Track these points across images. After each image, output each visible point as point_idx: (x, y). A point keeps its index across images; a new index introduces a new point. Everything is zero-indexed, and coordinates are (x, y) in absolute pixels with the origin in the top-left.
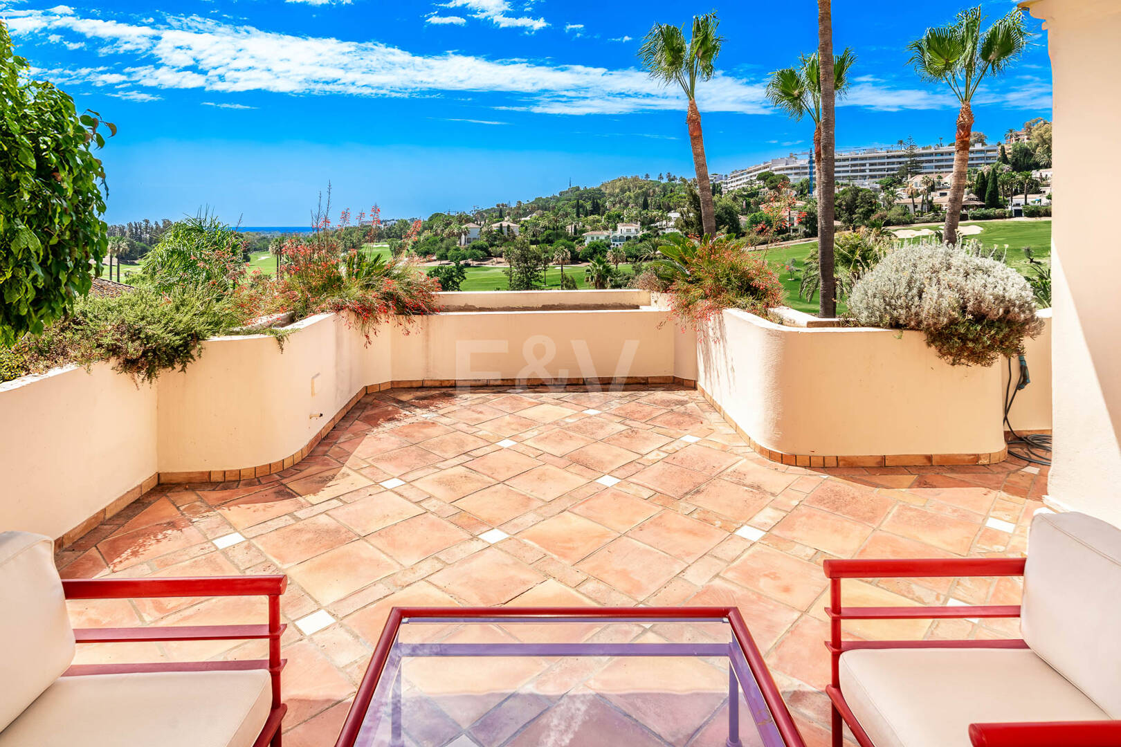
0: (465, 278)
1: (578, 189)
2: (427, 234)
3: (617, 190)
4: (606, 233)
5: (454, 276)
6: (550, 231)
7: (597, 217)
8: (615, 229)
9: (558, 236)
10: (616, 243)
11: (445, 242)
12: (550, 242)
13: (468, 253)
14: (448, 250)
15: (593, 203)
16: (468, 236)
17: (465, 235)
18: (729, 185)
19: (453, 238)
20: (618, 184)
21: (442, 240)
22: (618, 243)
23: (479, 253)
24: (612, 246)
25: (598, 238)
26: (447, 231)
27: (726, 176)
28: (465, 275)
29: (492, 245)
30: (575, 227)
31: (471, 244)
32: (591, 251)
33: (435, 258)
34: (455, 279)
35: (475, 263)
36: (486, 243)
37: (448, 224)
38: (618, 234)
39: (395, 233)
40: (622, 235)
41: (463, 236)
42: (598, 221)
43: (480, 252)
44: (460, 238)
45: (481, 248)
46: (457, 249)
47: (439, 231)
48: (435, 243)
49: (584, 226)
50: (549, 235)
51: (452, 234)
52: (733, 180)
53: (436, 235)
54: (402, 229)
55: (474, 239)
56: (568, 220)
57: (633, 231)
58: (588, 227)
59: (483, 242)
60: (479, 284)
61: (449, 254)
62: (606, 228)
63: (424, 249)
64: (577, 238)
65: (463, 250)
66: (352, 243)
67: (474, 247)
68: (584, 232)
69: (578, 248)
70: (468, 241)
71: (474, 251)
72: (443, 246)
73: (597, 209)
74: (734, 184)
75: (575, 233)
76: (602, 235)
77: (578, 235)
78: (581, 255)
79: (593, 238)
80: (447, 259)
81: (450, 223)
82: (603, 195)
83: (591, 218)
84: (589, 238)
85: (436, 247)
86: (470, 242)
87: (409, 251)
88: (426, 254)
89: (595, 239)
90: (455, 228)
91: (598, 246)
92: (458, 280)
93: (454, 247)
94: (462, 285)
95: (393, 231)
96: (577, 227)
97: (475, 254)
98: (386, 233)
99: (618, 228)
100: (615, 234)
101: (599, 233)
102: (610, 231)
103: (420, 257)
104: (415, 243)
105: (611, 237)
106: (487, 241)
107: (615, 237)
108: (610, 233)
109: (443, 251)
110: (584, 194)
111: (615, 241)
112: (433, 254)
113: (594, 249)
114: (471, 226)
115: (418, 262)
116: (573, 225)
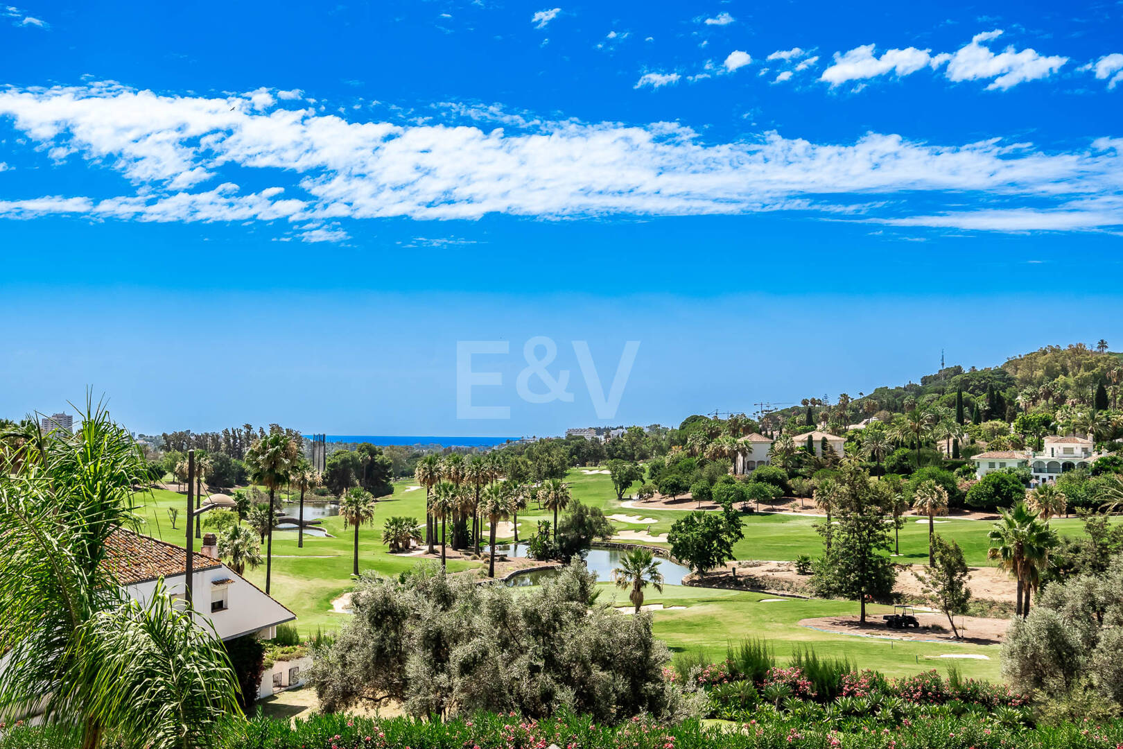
0: (742, 536)
1: (958, 370)
2: (677, 452)
3: (1040, 373)
4: (1019, 456)
5: (722, 532)
6: (907, 451)
7: (999, 423)
8: (1039, 448)
9: (922, 460)
10: (1042, 476)
11: (707, 467)
12: (907, 471)
13: (748, 489)
14: (712, 481)
15: (991, 396)
16: (750, 458)
17: (744, 455)
19: (721, 461)
20: (1041, 360)
21: (702, 464)
22: (1046, 476)
23: (770, 489)
24: (1034, 481)
25: (1003, 465)
26: (710, 447)
28: (743, 529)
29: (793, 475)
30: (956, 442)
31: (755, 473)
32: (991, 489)
33: (689, 496)
34: (724, 536)
35: (762, 508)
36: (782, 471)
37: (713, 435)
38: (1045, 456)
39: (623, 450)
40: (1053, 459)
41: (740, 457)
42: (1003, 432)
43: (771, 487)
44: (734, 461)
45: (773, 480)
46: (729, 482)
47: (697, 448)
48: (689, 468)
49: (973, 442)
50: (905, 458)
51: (719, 454)
53: (692, 454)
54: (634, 444)
55: (761, 462)
56: (941, 430)
57: (1078, 452)
58: (981, 443)
59: (776, 469)
60: (768, 548)
61: (714, 490)
62: (1019, 446)
63: (671, 479)
64: (959, 465)
65: (739, 484)
66: (551, 466)
67: (759, 478)
68: (973, 452)
69: (962, 484)
70: (749, 466)
71: (760, 484)
72: (705, 475)
73: (999, 408)
75: (956, 455)
76: (1012, 460)
77: (961, 459)
78: (968, 497)
79: (992, 465)
80: (710, 499)
81: (718, 434)
82: (1010, 382)
83: (986, 425)
84: (985, 466)
85: (691, 477)
86: (753, 469)
87: (644, 482)
88: (675, 489)
89: (997, 466)
90: (725, 442)
91: (1004, 481)
92: (729, 540)
93: (723, 478)
94: (735, 548)
95: (620, 447)
96: (960, 443)
97: (761, 491)
98: (608, 450)
99: (1046, 445)
100: (1039, 458)
101: (1006, 454)
102: (1029, 451)
103: (664, 494)
104: (655, 469)
105: (1030, 463)
106: (783, 467)
107: (1040, 462)
108: (1028, 456)
109: (703, 483)
110: (971, 380)
111: (1041, 471)
112: (686, 490)
113: (997, 487)
114: (755, 440)
115: (658, 503)
116: (951, 440)
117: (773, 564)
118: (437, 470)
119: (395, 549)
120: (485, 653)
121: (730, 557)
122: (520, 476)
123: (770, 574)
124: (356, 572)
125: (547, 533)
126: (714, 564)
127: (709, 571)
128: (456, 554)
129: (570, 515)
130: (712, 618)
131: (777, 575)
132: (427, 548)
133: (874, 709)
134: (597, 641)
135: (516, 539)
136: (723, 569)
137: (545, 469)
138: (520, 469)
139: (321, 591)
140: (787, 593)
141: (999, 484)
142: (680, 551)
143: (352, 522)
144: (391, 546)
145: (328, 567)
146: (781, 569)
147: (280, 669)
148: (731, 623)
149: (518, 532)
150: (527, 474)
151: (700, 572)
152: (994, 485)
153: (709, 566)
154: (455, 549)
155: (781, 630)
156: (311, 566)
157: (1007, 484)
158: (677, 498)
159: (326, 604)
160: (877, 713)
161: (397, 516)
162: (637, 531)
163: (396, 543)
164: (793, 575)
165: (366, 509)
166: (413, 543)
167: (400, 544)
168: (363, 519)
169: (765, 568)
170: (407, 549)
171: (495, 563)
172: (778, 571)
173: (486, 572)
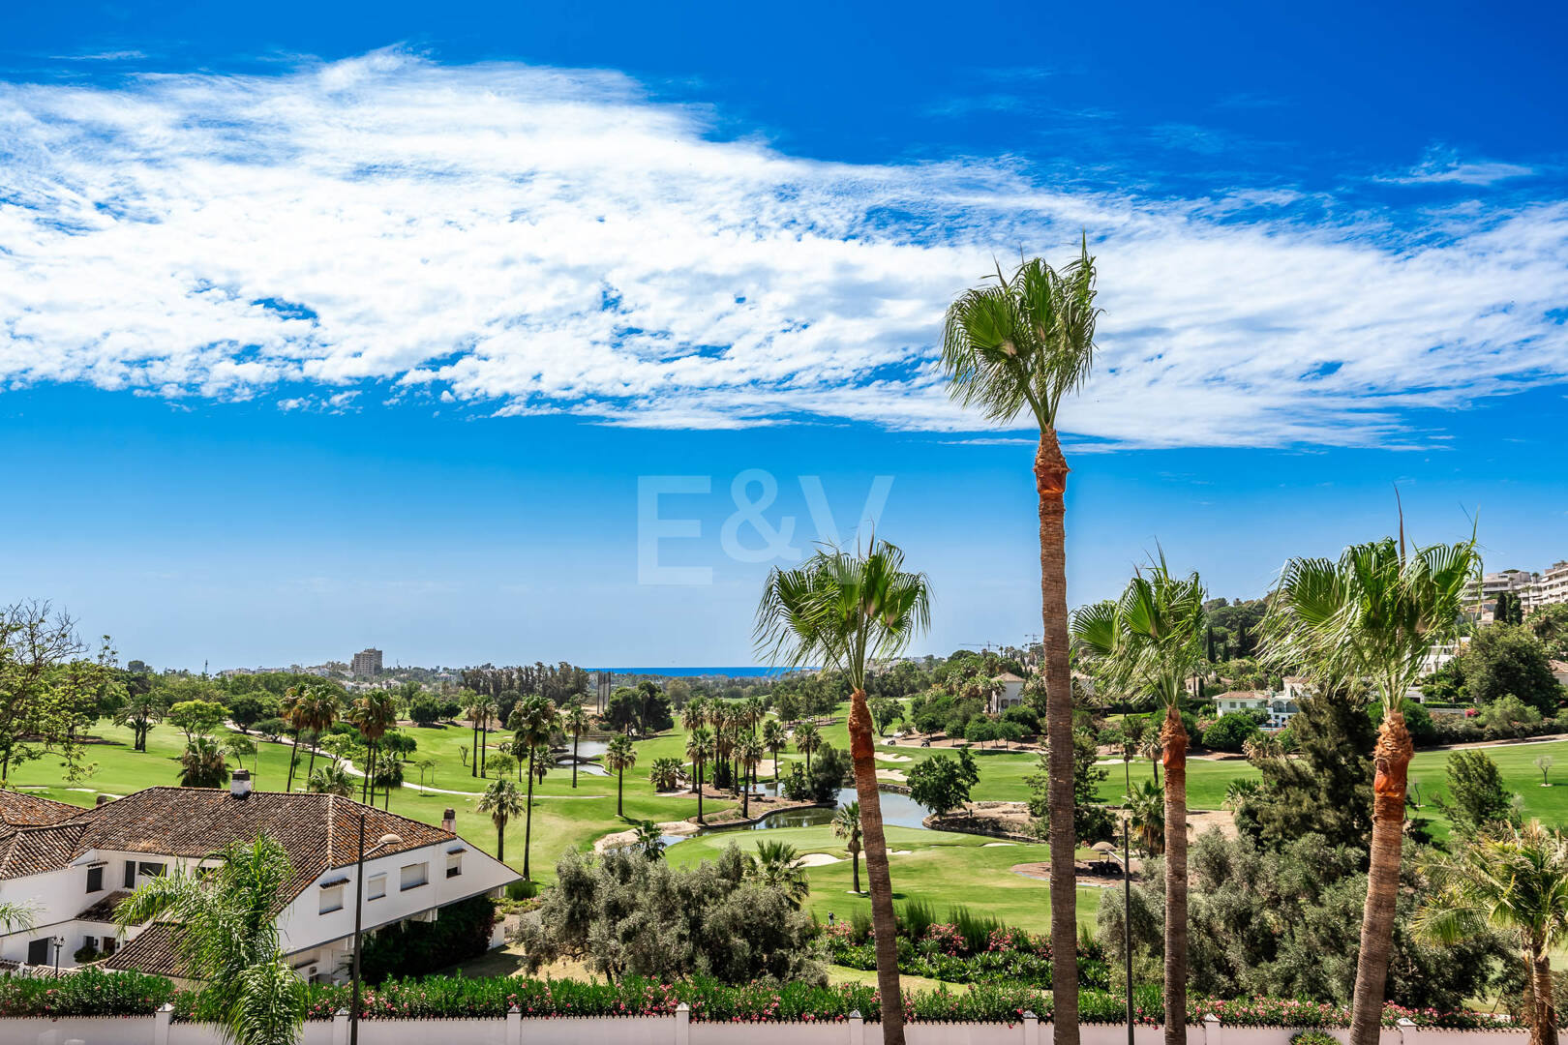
0: (977, 780)
1: (1222, 603)
2: (937, 690)
4: (1259, 696)
5: (958, 775)
7: (1246, 661)
8: (1280, 687)
10: (1282, 715)
11: (962, 706)
13: (1000, 728)
14: (966, 720)
15: (1242, 634)
16: (1004, 696)
17: (998, 694)
18: (1545, 594)
19: (974, 700)
21: (958, 702)
22: (1285, 715)
23: (1018, 727)
24: (1272, 721)
25: (1243, 705)
26: (966, 687)
27: (1536, 575)
28: (978, 771)
30: (1201, 681)
31: (1006, 712)
32: (1226, 731)
33: (944, 734)
34: (959, 780)
35: (1013, 746)
36: (1032, 711)
37: (970, 674)
38: (1285, 696)
39: (892, 684)
40: (1293, 699)
41: (994, 696)
42: (1248, 671)
43: (1020, 726)
44: (989, 698)
45: (1023, 719)
46: (982, 721)
47: (955, 687)
48: (948, 705)
49: (1218, 681)
51: (974, 693)
52: (1554, 582)
53: (951, 692)
54: (902, 679)
55: (1014, 701)
58: (1227, 681)
59: (1026, 708)
60: (1010, 788)
61: (968, 729)
62: (1261, 685)
63: (927, 717)
64: (1202, 704)
65: (990, 724)
66: (820, 702)
67: (1010, 718)
68: (1216, 692)
69: (1203, 724)
70: (1003, 705)
71: (1010, 724)
72: (959, 713)
73: (1248, 646)
74: (1555, 591)
75: (1202, 694)
76: (1254, 699)
77: (1203, 702)
78: (1205, 738)
79: (1233, 705)
80: (963, 737)
81: (973, 673)
83: (1234, 663)
84: (1225, 707)
85: (947, 716)
86: (1007, 707)
87: (903, 719)
88: (931, 727)
89: (1238, 705)
90: (980, 682)
91: (1238, 723)
92: (966, 783)
93: (976, 716)
94: (973, 790)
95: (889, 681)
96: (1206, 682)
97: (1010, 730)
98: (878, 685)
99: (1285, 685)
100: (1279, 697)
101: (1247, 694)
102: (1270, 690)
103: (921, 731)
104: (917, 705)
105: (1270, 703)
106: (1034, 706)
107: (1279, 702)
108: (1268, 696)
109: (958, 722)
110: (1229, 615)
111: (1280, 711)
112: (942, 728)
113: (1232, 728)
114: (1008, 679)
115: (917, 741)
116: (1197, 679)
117: (1009, 806)
118: (701, 714)
119: (662, 789)
120: (643, 925)
121: (967, 800)
122: (792, 712)
123: (1004, 816)
124: (620, 813)
125: (801, 775)
126: (952, 806)
127: (949, 812)
128: (717, 793)
129: (820, 758)
130: (931, 864)
131: (1011, 817)
132: (690, 786)
133: (1007, 963)
134: (734, 915)
135: (777, 777)
136: (962, 810)
137: (814, 704)
138: (791, 705)
139: (586, 832)
140: (1018, 835)
141: (1233, 726)
142: (920, 794)
143: (617, 766)
144: (658, 785)
145: (595, 808)
146: (1014, 811)
147: (512, 921)
148: (947, 868)
149: (779, 770)
150: (797, 709)
151: (940, 813)
152: (1228, 726)
153: (947, 808)
154: (717, 788)
155: (991, 876)
156: (580, 807)
157: (1242, 725)
158: (933, 736)
159: (588, 846)
160: (1010, 968)
161: (664, 758)
162: (890, 770)
163: (663, 782)
164: (1024, 817)
165: (629, 754)
166: (679, 782)
167: (667, 783)
168: (627, 764)
169: (1000, 809)
170: (673, 788)
171: (750, 803)
172: (1012, 812)
173: (740, 812)
